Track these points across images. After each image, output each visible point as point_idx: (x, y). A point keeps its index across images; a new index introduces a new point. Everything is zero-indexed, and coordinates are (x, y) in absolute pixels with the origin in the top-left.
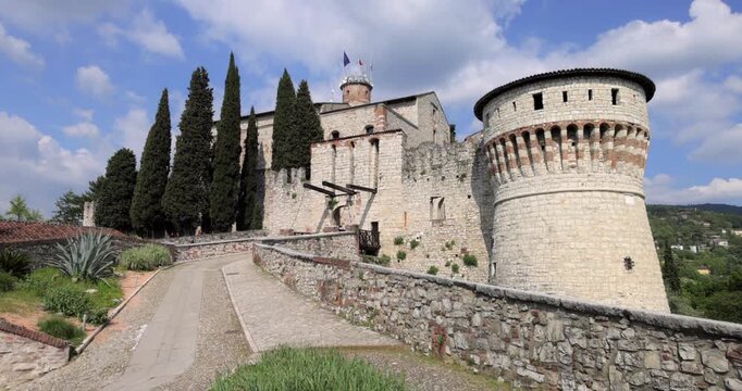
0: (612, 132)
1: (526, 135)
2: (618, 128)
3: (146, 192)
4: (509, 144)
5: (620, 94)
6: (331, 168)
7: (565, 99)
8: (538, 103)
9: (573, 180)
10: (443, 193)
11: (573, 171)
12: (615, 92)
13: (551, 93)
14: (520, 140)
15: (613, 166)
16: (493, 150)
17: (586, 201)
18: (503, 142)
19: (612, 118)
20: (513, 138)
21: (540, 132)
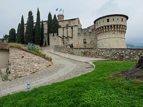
0: (121, 27)
1: (105, 27)
2: (123, 26)
3: (20, 38)
4: (102, 29)
5: (123, 19)
6: (63, 33)
7: (113, 20)
8: (108, 20)
9: (114, 36)
10: (86, 38)
11: (114, 34)
12: (122, 19)
13: (111, 19)
14: (104, 28)
15: (121, 33)
16: (98, 30)
17: (116, 39)
18: (101, 28)
19: (121, 24)
20: (103, 28)
21: (108, 26)
